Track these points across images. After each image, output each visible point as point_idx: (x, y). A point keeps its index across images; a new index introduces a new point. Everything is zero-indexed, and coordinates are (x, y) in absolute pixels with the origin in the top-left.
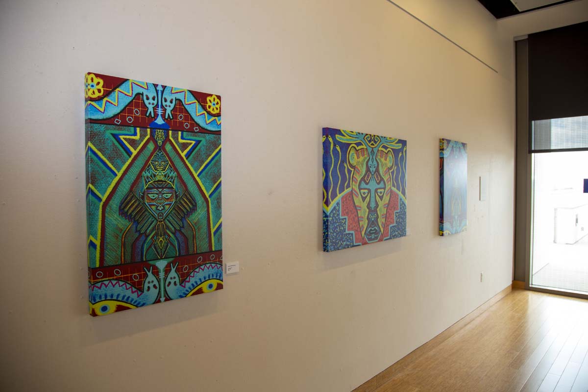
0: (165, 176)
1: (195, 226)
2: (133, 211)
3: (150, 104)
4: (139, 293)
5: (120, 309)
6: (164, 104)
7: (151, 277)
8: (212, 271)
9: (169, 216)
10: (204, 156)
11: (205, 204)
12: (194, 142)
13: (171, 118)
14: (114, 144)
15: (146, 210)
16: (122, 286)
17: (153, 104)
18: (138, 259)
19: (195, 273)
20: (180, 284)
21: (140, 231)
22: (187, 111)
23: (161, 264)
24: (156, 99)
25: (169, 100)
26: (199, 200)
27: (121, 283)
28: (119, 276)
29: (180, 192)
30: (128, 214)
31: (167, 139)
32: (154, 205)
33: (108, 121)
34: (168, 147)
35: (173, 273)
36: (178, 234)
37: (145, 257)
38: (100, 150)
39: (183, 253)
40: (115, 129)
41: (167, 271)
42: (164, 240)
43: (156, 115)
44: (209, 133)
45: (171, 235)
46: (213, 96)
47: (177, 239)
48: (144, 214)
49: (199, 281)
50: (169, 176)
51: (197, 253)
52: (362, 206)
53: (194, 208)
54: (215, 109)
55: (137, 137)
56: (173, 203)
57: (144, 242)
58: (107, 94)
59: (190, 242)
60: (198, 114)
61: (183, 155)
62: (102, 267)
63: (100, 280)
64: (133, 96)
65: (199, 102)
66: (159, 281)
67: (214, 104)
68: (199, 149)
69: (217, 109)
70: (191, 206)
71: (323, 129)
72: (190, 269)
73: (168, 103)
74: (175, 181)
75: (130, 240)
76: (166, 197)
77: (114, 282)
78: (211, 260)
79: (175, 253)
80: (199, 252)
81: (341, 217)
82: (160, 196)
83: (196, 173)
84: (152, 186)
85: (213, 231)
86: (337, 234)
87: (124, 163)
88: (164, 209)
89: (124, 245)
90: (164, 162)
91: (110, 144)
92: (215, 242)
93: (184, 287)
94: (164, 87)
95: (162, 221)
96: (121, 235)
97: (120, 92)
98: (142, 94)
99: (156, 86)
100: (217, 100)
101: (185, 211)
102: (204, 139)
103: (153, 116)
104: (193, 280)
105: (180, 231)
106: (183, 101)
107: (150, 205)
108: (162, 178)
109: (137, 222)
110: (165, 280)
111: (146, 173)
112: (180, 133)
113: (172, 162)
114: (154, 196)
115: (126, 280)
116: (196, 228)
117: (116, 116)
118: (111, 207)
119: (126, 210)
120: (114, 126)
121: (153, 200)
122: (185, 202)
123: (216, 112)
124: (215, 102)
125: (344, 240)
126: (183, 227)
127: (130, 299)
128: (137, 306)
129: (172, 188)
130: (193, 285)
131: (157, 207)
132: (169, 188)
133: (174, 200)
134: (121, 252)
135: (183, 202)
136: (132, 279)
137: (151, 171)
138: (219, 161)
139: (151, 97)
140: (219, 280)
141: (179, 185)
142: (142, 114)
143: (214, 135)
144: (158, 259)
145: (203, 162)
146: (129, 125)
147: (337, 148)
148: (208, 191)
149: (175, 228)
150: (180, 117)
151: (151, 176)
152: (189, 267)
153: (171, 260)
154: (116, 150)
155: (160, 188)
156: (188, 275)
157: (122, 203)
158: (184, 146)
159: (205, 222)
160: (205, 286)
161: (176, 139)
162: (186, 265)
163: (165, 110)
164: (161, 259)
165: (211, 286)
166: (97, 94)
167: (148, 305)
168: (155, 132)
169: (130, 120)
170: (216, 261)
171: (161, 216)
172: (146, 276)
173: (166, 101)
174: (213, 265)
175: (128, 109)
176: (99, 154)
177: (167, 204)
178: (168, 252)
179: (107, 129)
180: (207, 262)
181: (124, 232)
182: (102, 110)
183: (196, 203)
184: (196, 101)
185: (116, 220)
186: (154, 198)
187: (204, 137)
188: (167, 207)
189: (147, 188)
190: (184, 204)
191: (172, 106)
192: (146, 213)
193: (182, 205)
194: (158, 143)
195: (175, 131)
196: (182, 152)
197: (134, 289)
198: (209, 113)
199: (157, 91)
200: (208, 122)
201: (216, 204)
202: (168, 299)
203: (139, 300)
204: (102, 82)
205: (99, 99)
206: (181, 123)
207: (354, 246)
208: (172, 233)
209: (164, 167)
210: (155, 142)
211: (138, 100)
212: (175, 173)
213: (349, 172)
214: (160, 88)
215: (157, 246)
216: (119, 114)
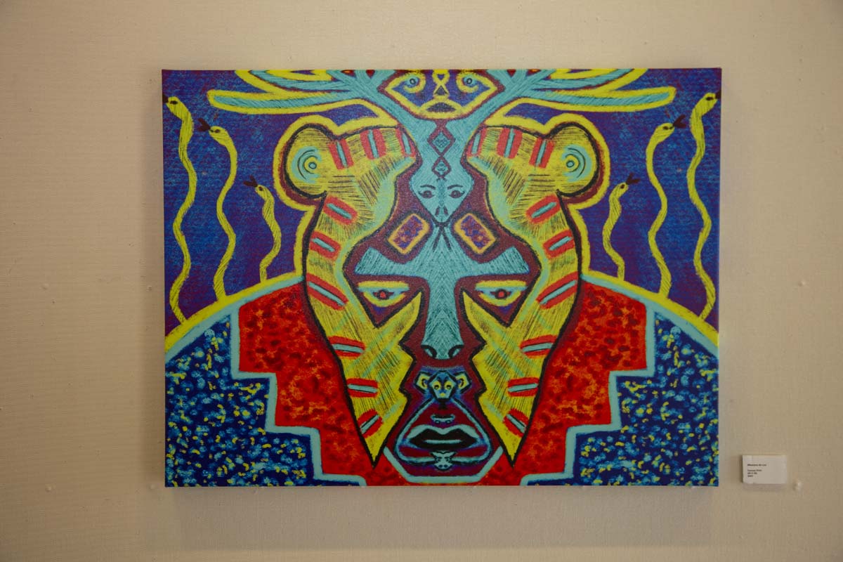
52: (365, 341)
71: (166, 74)
81: (236, 374)
86: (213, 432)
125: (256, 453)
147: (215, 136)
207: (310, 481)
213: (288, 218)
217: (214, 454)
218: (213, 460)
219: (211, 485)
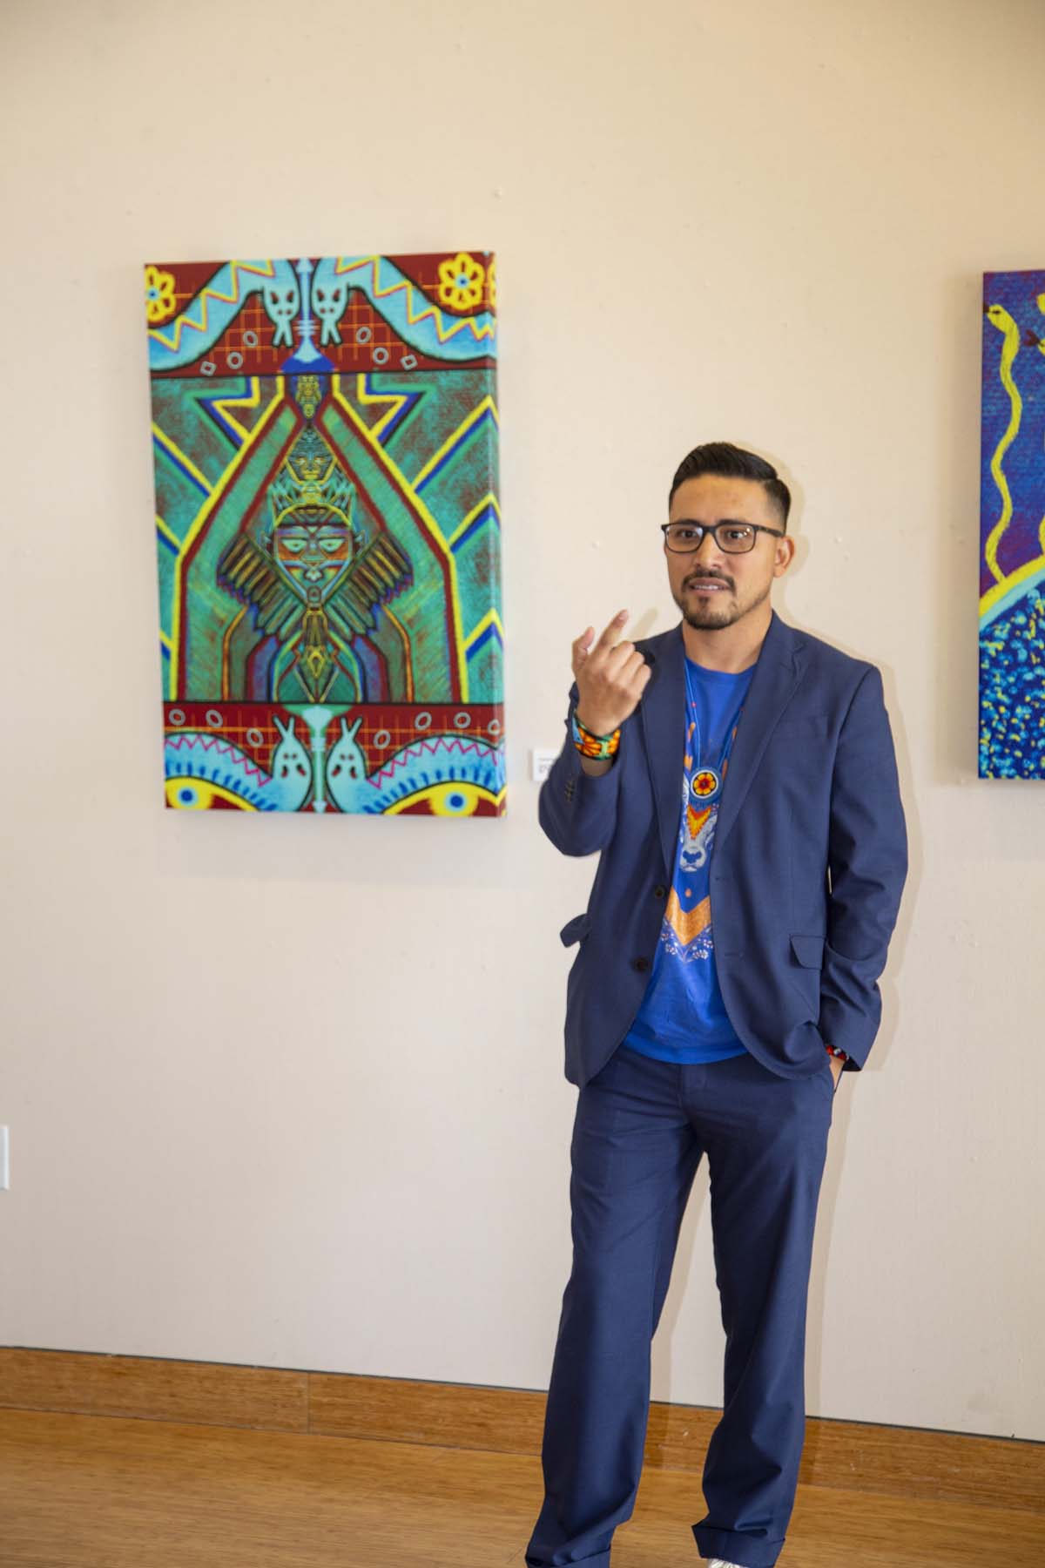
0: (325, 494)
1: (407, 627)
2: (248, 580)
3: (280, 313)
4: (264, 777)
5: (219, 803)
6: (317, 306)
7: (290, 744)
8: (459, 760)
9: (336, 596)
10: (434, 436)
11: (438, 569)
12: (401, 400)
13: (337, 339)
14: (201, 423)
15: (278, 579)
16: (225, 751)
17: (289, 312)
18: (260, 695)
19: (410, 757)
20: (368, 778)
21: (263, 628)
22: (379, 317)
23: (318, 717)
24: (296, 298)
25: (329, 294)
26: (421, 558)
27: (223, 745)
28: (217, 727)
29: (366, 536)
30: (238, 585)
31: (327, 399)
32: (297, 567)
33: (187, 371)
34: (331, 420)
35: (347, 745)
36: (361, 646)
37: (278, 693)
38: (173, 438)
39: (375, 695)
40: (202, 387)
41: (332, 737)
42: (323, 656)
43: (298, 340)
44: (447, 369)
45: (342, 645)
46: (460, 259)
47: (357, 657)
48: (274, 588)
49: (422, 779)
50: (333, 495)
51: (414, 704)
53: (406, 579)
54: (467, 295)
55: (253, 402)
56: (347, 563)
57: (275, 657)
58: (183, 306)
59: (395, 669)
60: (413, 318)
61: (372, 435)
62: (181, 702)
63: (179, 730)
64: (242, 300)
65: (414, 283)
66: (311, 757)
67: (463, 282)
68: (420, 418)
69: (473, 293)
70: (397, 574)
72: (393, 742)
73: (328, 303)
74: (352, 508)
75: (242, 647)
76: (329, 549)
77: (208, 740)
78: (457, 729)
79: (352, 694)
80: (419, 698)
82: (313, 546)
83: (411, 482)
84: (291, 520)
85: (463, 646)
87: (224, 464)
88: (323, 577)
89: (228, 657)
90: (322, 457)
91: (194, 423)
92: (470, 679)
93: (378, 786)
94: (315, 262)
95: (317, 609)
96: (221, 633)
97: (213, 297)
98: (261, 293)
99: (293, 264)
100: (473, 266)
101: (379, 585)
102: (433, 389)
103: (289, 341)
104: (402, 775)
105: (366, 638)
106: (368, 289)
107: (289, 567)
108: (318, 500)
109: (258, 607)
110: (327, 757)
111: (275, 486)
112: (362, 378)
113: (342, 457)
114: (296, 545)
115: (233, 739)
116: (411, 633)
117: (204, 356)
118: (198, 568)
119: (232, 575)
120: (200, 381)
121: (294, 554)
122: (381, 563)
123: (471, 302)
124: (469, 273)
126: (375, 628)
127: (241, 788)
128: (257, 806)
129: (342, 525)
130: (402, 786)
131: (306, 572)
132: (335, 525)
133: (348, 557)
134: (222, 675)
135: (374, 563)
136: (245, 742)
137: (288, 482)
138: (481, 447)
139: (282, 295)
140: (484, 788)
141: (362, 517)
142: (262, 343)
143: (466, 373)
144: (307, 702)
145: (430, 452)
146: (233, 374)
148: (447, 534)
149: (352, 629)
150: (363, 335)
151: (290, 495)
152: (393, 735)
153: (342, 709)
154: (206, 437)
155: (312, 525)
156: (389, 756)
157: (223, 559)
158: (374, 413)
159: (439, 621)
160: (438, 797)
161: (351, 395)
162: (385, 727)
163: (320, 322)
164: (317, 702)
165: (457, 801)
166: (163, 312)
167: (282, 810)
168: (296, 383)
169: (235, 361)
170: (476, 734)
171: (314, 595)
172: (278, 738)
173: (321, 297)
174: (465, 743)
175: (229, 336)
176: (172, 447)
177: (330, 567)
178: (332, 689)
179: (187, 388)
180: (447, 732)
181: (229, 627)
182: (173, 345)
183: (410, 567)
184: (407, 283)
185: (211, 599)
186: (296, 549)
187: (433, 381)
188: (331, 573)
189: (282, 525)
190: (378, 568)
191: (339, 308)
192: (279, 586)
193: (371, 569)
194: (306, 412)
195: (349, 372)
196: (370, 426)
197: (251, 767)
198: (447, 310)
199: (298, 277)
200: (444, 336)
201: (474, 571)
202: (333, 808)
203: (263, 794)
204: (170, 280)
205: (169, 321)
206: (365, 351)
208: (346, 641)
209: (322, 471)
210: (298, 410)
211: (253, 310)
212: (352, 486)
214: (304, 268)
215: (305, 670)
216: (210, 350)
217: (1037, 740)
218: (1036, 748)
219: (1034, 778)
